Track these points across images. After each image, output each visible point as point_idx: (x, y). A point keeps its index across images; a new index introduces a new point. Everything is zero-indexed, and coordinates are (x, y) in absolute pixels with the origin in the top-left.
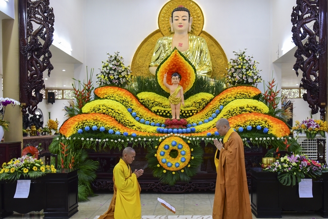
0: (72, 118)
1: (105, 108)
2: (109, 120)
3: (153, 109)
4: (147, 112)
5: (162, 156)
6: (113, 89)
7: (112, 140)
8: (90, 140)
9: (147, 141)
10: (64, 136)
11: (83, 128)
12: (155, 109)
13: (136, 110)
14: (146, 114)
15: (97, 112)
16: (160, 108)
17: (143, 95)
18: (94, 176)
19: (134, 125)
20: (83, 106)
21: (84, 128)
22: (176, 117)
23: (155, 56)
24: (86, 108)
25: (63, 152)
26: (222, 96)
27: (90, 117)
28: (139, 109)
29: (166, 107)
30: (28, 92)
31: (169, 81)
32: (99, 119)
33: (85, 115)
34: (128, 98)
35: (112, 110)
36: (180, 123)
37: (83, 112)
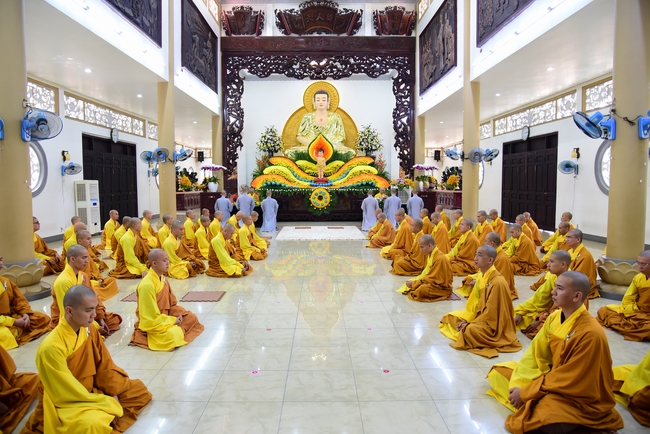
0: (258, 177)
1: (278, 171)
2: (281, 178)
5: (314, 199)
7: (284, 191)
9: (305, 191)
12: (307, 171)
13: (296, 172)
14: (302, 174)
15: (273, 173)
16: (311, 171)
17: (300, 162)
19: (296, 182)
20: (263, 169)
21: (267, 183)
22: (321, 176)
23: (301, 128)
24: (265, 172)
26: (349, 163)
27: (269, 177)
28: (298, 171)
30: (228, 160)
31: (317, 154)
32: (275, 178)
33: (266, 176)
34: (291, 164)
35: (282, 172)
36: (324, 180)
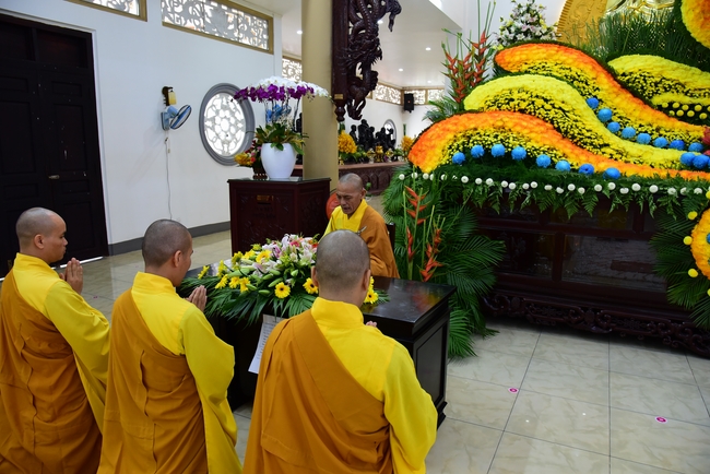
0: (439, 125)
1: (525, 96)
2: (537, 129)
3: (656, 100)
4: (640, 107)
6: (544, 50)
7: (548, 187)
8: (484, 183)
9: (661, 194)
10: (419, 171)
11: (466, 151)
12: (662, 99)
13: (610, 104)
14: (637, 114)
15: (504, 107)
16: (678, 98)
17: (626, 64)
18: (491, 280)
19: (607, 145)
20: (467, 94)
21: (470, 149)
24: (473, 100)
25: (413, 214)
27: (486, 121)
28: (618, 100)
29: (697, 93)
30: (347, 68)
32: (510, 125)
33: (472, 116)
34: (587, 70)
35: (546, 100)
37: (467, 108)
